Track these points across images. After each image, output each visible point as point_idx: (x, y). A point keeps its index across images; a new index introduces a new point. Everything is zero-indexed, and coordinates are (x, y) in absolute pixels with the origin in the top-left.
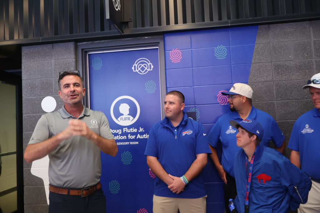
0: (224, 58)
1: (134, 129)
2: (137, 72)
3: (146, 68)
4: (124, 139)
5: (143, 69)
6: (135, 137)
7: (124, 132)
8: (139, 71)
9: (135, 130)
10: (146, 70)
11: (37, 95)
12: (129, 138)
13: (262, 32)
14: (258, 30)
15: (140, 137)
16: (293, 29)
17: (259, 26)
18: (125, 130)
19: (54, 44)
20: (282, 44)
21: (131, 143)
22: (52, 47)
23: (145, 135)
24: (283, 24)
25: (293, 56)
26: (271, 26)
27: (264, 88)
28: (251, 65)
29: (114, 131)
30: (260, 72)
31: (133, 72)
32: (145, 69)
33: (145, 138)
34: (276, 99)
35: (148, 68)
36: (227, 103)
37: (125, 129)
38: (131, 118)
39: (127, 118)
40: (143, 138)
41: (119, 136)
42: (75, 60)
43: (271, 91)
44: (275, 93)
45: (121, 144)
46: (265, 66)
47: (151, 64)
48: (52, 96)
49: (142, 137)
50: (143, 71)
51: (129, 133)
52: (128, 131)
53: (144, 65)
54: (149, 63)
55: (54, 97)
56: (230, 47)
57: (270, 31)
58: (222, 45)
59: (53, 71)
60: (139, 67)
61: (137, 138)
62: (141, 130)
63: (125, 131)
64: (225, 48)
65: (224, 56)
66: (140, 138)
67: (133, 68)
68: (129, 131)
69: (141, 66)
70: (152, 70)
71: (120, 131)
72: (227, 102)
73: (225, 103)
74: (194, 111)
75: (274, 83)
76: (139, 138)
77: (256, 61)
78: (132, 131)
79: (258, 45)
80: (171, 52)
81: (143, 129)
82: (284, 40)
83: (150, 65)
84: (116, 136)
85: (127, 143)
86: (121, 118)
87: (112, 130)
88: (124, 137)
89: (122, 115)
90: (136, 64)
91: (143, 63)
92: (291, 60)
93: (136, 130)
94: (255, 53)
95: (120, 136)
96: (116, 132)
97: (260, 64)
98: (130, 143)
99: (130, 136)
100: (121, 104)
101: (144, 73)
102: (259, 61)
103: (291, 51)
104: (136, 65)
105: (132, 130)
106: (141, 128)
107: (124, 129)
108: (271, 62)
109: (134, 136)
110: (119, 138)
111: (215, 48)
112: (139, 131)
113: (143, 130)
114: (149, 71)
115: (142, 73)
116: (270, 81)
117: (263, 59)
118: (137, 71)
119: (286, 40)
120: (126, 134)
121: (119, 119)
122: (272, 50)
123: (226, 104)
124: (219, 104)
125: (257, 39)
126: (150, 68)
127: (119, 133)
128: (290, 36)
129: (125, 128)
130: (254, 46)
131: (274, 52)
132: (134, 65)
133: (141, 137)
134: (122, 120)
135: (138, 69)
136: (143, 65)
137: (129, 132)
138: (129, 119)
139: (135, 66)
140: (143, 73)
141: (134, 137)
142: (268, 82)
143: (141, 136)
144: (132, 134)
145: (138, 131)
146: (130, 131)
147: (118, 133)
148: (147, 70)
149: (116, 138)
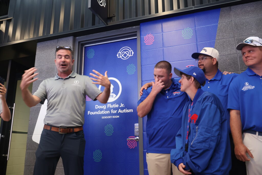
0: (190, 38)
2: (120, 58)
3: (128, 55)
4: (108, 113)
5: (125, 55)
6: (117, 111)
7: (108, 107)
8: (123, 57)
9: (117, 106)
10: (128, 56)
11: (43, 78)
12: (112, 113)
13: (224, 13)
14: (220, 12)
15: (120, 111)
16: (253, 8)
17: (221, 9)
18: (109, 106)
19: (59, 39)
20: (243, 21)
21: (113, 117)
22: (57, 41)
23: (125, 110)
24: (243, 4)
25: (255, 30)
26: (232, 7)
27: (229, 60)
28: (215, 41)
29: (100, 107)
30: (224, 47)
31: (118, 58)
32: (127, 55)
33: (125, 112)
34: (241, 69)
35: (129, 55)
37: (109, 105)
38: (115, 95)
39: (111, 95)
40: (123, 112)
41: (103, 111)
43: (235, 63)
44: (239, 64)
45: (105, 117)
46: (228, 41)
47: (132, 51)
49: (123, 111)
50: (125, 57)
51: (112, 108)
52: (111, 106)
54: (130, 50)
56: (195, 28)
57: (232, 12)
58: (188, 28)
61: (118, 112)
62: (122, 105)
64: (191, 30)
65: (191, 36)
66: (121, 112)
67: (118, 55)
68: (112, 106)
69: (124, 53)
70: (132, 55)
71: (105, 107)
75: (238, 55)
76: (120, 112)
77: (220, 38)
79: (221, 24)
82: (245, 18)
83: (131, 52)
87: (99, 106)
88: (108, 112)
90: (120, 52)
91: (125, 51)
92: (253, 34)
93: (118, 105)
94: (219, 31)
95: (105, 111)
96: (102, 108)
97: (223, 40)
98: (112, 117)
99: (113, 110)
102: (222, 38)
103: (252, 26)
104: (120, 53)
105: (115, 106)
106: (122, 104)
108: (234, 37)
110: (103, 112)
111: (183, 30)
112: (120, 106)
113: (123, 105)
114: (130, 56)
115: (124, 58)
116: (234, 54)
117: (226, 35)
118: (120, 57)
119: (247, 17)
120: (109, 109)
122: (234, 27)
125: (220, 19)
126: (131, 54)
127: (104, 109)
128: (250, 14)
129: (109, 104)
130: (217, 25)
131: (236, 28)
132: (118, 53)
135: (121, 56)
136: (125, 52)
137: (112, 107)
139: (119, 54)
141: (115, 112)
142: (232, 55)
143: (122, 110)
145: (119, 106)
146: (113, 107)
147: (103, 108)
149: (101, 113)
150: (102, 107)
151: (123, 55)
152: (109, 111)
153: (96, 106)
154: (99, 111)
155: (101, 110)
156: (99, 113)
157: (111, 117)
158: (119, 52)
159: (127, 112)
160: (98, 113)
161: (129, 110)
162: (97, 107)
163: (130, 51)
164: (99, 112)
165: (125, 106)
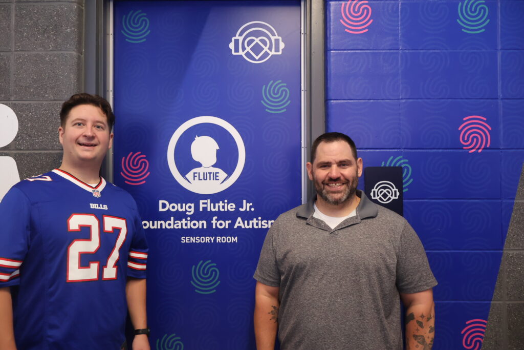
0: (480, 31)
1: (228, 203)
2: (241, 56)
3: (266, 49)
4: (200, 227)
6: (229, 224)
7: (201, 210)
9: (231, 207)
10: (266, 54)
12: (214, 227)
15: (242, 224)
18: (205, 206)
21: (219, 239)
23: (255, 221)
29: (173, 207)
31: (232, 55)
32: (263, 49)
33: (255, 227)
35: (270, 49)
36: (484, 149)
37: (203, 203)
38: (222, 174)
39: (210, 173)
40: (250, 226)
41: (186, 220)
42: (78, 7)
45: (193, 240)
47: (280, 38)
48: (6, 104)
49: (248, 225)
50: (257, 55)
51: (215, 214)
52: (211, 207)
53: (260, 40)
54: (274, 35)
55: (14, 107)
59: (13, 33)
60: (248, 45)
61: (235, 227)
62: (246, 206)
63: (203, 208)
65: (482, 26)
66: (243, 227)
67: (232, 46)
68: (214, 207)
70: (280, 53)
71: (190, 207)
72: (483, 147)
73: (479, 149)
74: (397, 165)
76: (239, 227)
78: (222, 210)
80: (346, 4)
81: (251, 204)
83: (277, 41)
84: (181, 220)
85: (207, 239)
86: (194, 173)
87: (170, 204)
88: (201, 224)
89: (199, 165)
90: (240, 35)
91: (257, 34)
93: (234, 206)
95: (191, 221)
96: (180, 210)
98: (215, 240)
99: (217, 220)
100: (197, 138)
101: (259, 59)
104: (241, 39)
105: (223, 207)
106: (247, 203)
107: (201, 202)
109: (227, 222)
110: (186, 225)
111: (460, 3)
112: (241, 209)
113: (251, 207)
114: (272, 55)
115: (255, 59)
118: (241, 53)
120: (206, 215)
121: (190, 175)
123: (480, 151)
124: (462, 149)
126: (277, 50)
127: (188, 213)
129: (205, 201)
132: (233, 39)
133: (245, 226)
134: (197, 178)
135: (244, 49)
136: (257, 40)
137: (213, 210)
138: (215, 177)
139: (237, 41)
140: (257, 60)
141: (226, 224)
143: (246, 222)
144: (222, 216)
145: (237, 209)
146: (217, 209)
147: (186, 211)
148: (269, 54)
149: (180, 224)
150: (182, 208)
151: (248, 49)
152: (205, 222)
153: (161, 202)
154: (172, 218)
155: (179, 216)
156: (172, 227)
157: (210, 240)
158: (235, 36)
159: (263, 227)
160: (169, 225)
161: (267, 223)
162: (164, 206)
163: (273, 38)
164: (172, 222)
165: (255, 210)
